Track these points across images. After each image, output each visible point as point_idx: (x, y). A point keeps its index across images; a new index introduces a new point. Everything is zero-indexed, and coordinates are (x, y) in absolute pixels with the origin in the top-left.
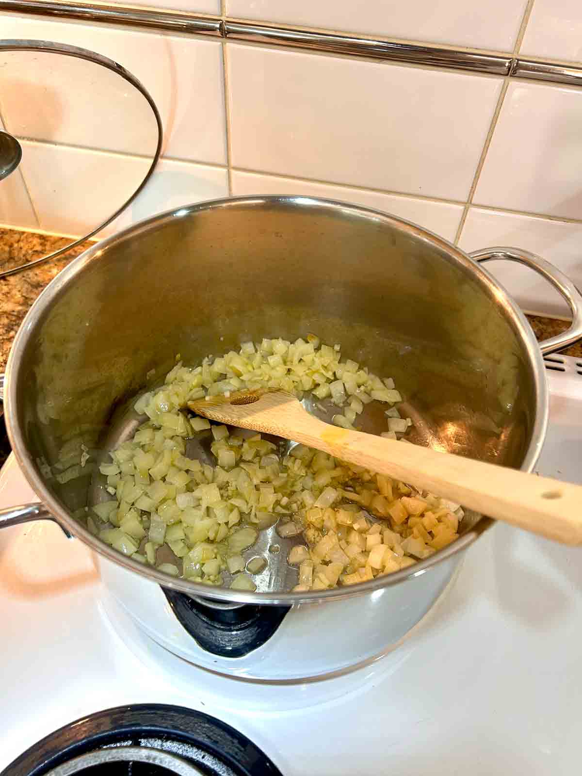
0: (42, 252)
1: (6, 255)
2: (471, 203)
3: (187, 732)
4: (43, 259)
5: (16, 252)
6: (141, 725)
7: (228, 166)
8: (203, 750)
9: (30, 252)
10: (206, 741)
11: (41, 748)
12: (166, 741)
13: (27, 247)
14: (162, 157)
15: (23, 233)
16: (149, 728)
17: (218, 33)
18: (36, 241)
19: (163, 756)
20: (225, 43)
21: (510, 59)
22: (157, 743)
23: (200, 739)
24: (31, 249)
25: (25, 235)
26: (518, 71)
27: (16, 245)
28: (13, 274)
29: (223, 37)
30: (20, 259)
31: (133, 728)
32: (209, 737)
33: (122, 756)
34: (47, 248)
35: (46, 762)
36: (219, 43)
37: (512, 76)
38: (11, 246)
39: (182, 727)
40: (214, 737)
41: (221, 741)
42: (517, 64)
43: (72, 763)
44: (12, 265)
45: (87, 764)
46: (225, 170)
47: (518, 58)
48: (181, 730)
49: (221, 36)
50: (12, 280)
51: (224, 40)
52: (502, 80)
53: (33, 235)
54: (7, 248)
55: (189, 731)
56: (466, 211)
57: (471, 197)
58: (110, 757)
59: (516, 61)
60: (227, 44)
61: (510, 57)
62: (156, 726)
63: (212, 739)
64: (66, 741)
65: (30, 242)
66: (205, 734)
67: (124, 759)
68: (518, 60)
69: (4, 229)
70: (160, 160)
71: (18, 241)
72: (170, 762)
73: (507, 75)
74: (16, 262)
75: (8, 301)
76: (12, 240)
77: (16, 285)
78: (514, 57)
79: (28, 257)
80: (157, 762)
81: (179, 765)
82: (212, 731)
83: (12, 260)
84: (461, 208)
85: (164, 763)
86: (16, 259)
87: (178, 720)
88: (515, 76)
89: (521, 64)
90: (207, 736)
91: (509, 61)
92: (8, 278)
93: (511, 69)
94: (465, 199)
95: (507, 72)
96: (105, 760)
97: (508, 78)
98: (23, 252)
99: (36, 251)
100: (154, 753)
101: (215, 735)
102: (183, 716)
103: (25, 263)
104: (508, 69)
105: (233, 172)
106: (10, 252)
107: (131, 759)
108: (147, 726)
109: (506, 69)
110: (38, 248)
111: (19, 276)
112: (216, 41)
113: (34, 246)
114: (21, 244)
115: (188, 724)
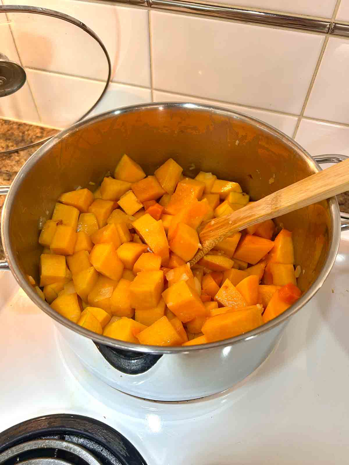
0: (41, 137)
1: (20, 138)
2: (302, 116)
3: (93, 434)
4: (41, 141)
5: (26, 137)
6: (65, 427)
7: (151, 88)
8: (102, 446)
9: (34, 137)
10: (104, 441)
11: (5, 435)
12: (81, 438)
13: (32, 134)
14: (112, 81)
15: (31, 126)
16: (70, 429)
17: (146, 4)
18: (38, 131)
19: (76, 447)
20: (150, 11)
21: (329, 23)
22: (75, 439)
23: (100, 439)
24: (35, 135)
25: (32, 127)
26: (335, 31)
27: (26, 133)
28: (23, 149)
29: (148, 7)
30: (28, 141)
31: (61, 429)
32: (105, 439)
33: (51, 445)
34: (44, 135)
35: (7, 443)
36: (147, 11)
37: (331, 34)
38: (23, 133)
39: (90, 431)
40: (109, 439)
41: (112, 442)
42: (335, 26)
43: (22, 445)
44: (23, 144)
45: (30, 448)
46: (149, 91)
47: (336, 22)
48: (89, 433)
49: (147, 6)
50: (22, 153)
51: (149, 8)
52: (324, 37)
53: (37, 127)
54: (21, 134)
55: (94, 433)
56: (299, 120)
57: (302, 112)
58: (45, 445)
59: (334, 24)
60: (151, 11)
61: (330, 21)
62: (75, 429)
63: (107, 440)
64: (20, 432)
65: (35, 131)
66: (103, 436)
67: (52, 447)
68: (335, 24)
69: (21, 123)
70: (110, 83)
71: (28, 130)
72: (79, 452)
73: (328, 33)
74: (26, 142)
75: (18, 165)
76: (25, 130)
77: (24, 157)
78: (332, 22)
79: (33, 140)
80: (72, 451)
81: (85, 454)
82: (107, 435)
83: (23, 142)
84: (296, 118)
85: (76, 452)
86: (26, 141)
87: (88, 426)
88: (333, 34)
89: (338, 26)
90: (104, 438)
91: (329, 24)
92: (20, 152)
93: (330, 29)
94: (299, 113)
95: (327, 32)
96: (41, 446)
97: (328, 35)
98: (30, 137)
99: (37, 137)
100: (71, 445)
101: (109, 438)
102: (91, 424)
103: (30, 144)
104: (328, 29)
105: (154, 91)
106: (23, 136)
107: (57, 447)
108: (69, 428)
109: (327, 29)
110: (39, 135)
111: (26, 151)
112: (145, 9)
113: (37, 134)
114: (30, 132)
115: (94, 429)
